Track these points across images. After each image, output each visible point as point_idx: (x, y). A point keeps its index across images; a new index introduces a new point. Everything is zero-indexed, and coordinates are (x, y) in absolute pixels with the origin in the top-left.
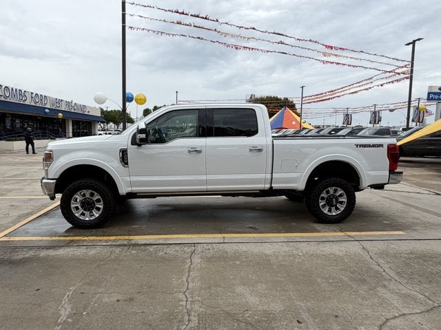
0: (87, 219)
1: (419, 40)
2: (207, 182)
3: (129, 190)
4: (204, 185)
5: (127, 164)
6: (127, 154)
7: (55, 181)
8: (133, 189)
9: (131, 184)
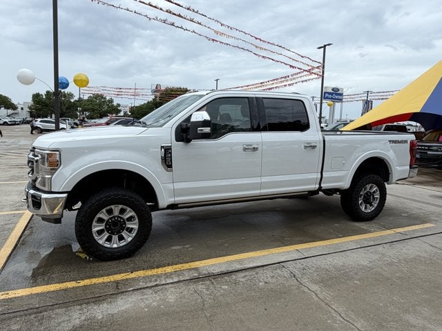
0: (115, 246)
1: (329, 45)
2: (261, 186)
3: (171, 200)
4: (258, 189)
5: (170, 166)
6: (171, 153)
7: (65, 195)
8: (176, 199)
9: (175, 193)
